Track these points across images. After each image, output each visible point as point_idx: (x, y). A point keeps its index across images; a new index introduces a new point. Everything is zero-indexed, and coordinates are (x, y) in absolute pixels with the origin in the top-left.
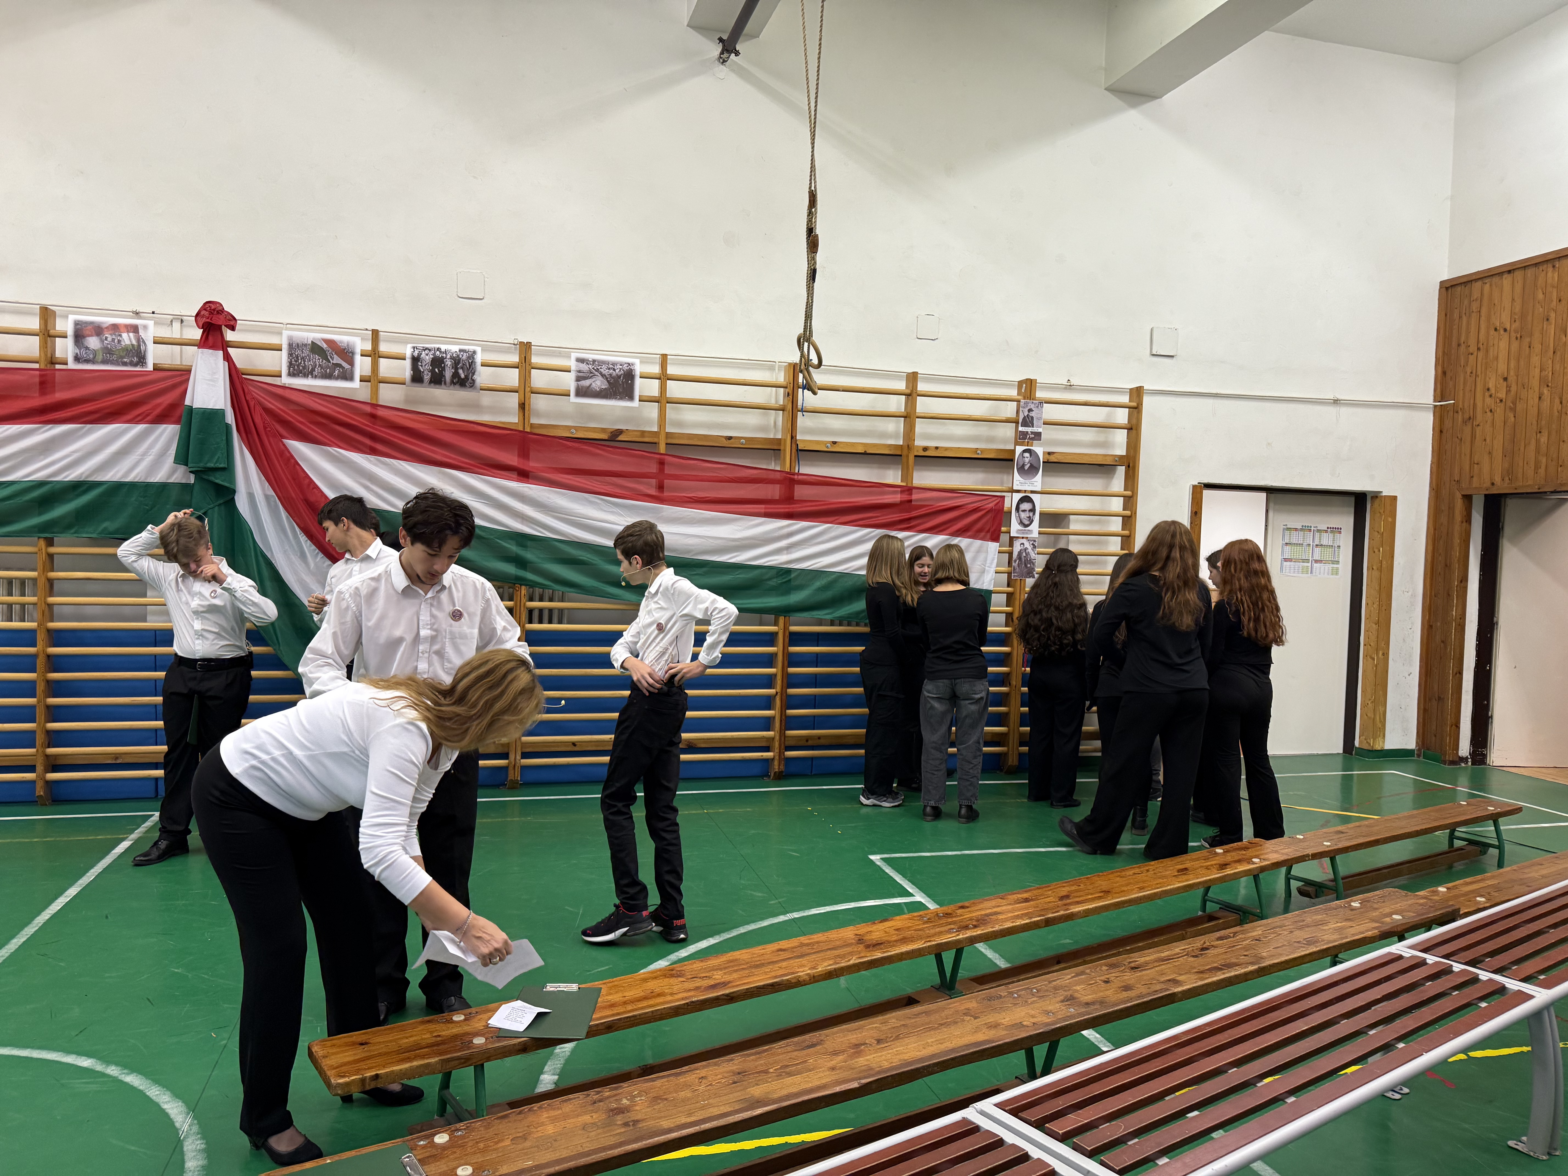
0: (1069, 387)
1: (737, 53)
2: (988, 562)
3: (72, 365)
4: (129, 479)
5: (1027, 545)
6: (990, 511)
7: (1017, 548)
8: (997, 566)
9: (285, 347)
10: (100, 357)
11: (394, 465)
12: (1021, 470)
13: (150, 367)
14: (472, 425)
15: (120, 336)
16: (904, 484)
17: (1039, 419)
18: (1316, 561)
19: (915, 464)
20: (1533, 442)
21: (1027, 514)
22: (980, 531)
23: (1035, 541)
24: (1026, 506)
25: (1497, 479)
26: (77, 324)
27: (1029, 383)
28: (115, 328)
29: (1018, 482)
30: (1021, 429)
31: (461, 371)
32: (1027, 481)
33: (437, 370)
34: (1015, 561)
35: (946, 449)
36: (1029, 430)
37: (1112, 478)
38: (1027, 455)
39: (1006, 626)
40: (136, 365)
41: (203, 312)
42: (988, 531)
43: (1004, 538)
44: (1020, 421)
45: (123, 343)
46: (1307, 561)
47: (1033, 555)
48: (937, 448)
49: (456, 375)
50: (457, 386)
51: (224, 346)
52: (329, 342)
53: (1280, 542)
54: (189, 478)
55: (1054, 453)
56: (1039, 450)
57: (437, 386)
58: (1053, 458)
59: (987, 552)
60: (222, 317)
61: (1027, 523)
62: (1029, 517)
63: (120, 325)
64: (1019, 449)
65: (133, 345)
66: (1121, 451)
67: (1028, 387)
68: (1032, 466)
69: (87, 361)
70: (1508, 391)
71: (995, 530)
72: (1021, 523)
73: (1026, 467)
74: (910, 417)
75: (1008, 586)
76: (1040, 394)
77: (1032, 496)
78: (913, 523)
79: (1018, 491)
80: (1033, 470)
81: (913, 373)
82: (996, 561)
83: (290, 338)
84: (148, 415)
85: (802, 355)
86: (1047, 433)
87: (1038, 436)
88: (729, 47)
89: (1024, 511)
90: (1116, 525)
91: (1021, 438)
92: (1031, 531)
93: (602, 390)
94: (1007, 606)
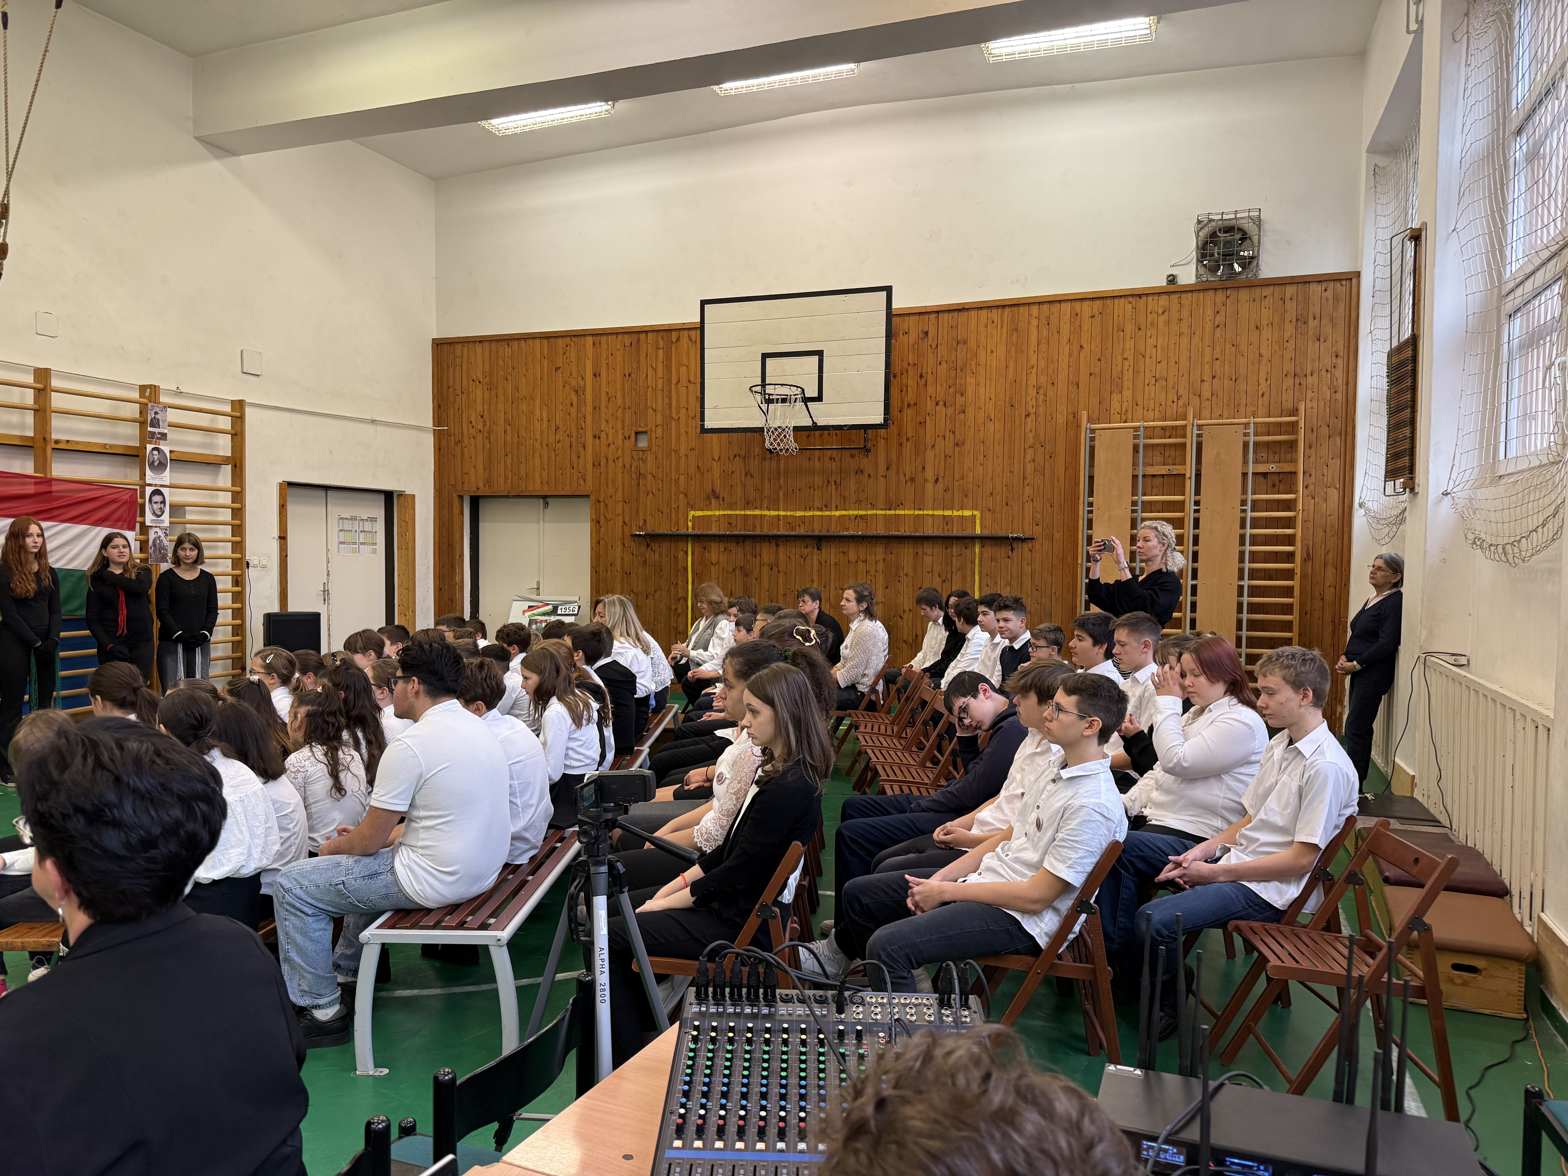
0: (179, 394)
5: (160, 533)
6: (126, 502)
7: (152, 536)
12: (152, 465)
16: (38, 475)
17: (164, 421)
18: (361, 544)
19: (50, 455)
20: (503, 462)
21: (159, 506)
22: (118, 520)
23: (166, 529)
24: (157, 498)
25: (481, 486)
27: (152, 388)
29: (150, 476)
30: (149, 429)
32: (157, 476)
34: (150, 547)
35: (77, 443)
36: (156, 430)
37: (219, 474)
38: (155, 452)
42: (125, 521)
44: (150, 422)
46: (354, 543)
47: (165, 542)
48: (69, 441)
53: (337, 531)
56: (166, 449)
61: (159, 513)
62: (161, 508)
66: (227, 452)
67: (150, 392)
68: (160, 463)
70: (484, 425)
71: (131, 520)
72: (154, 514)
73: (156, 464)
74: (42, 411)
77: (162, 489)
80: (162, 466)
81: (44, 368)
87: (164, 436)
89: (156, 503)
91: (150, 437)
92: (163, 521)
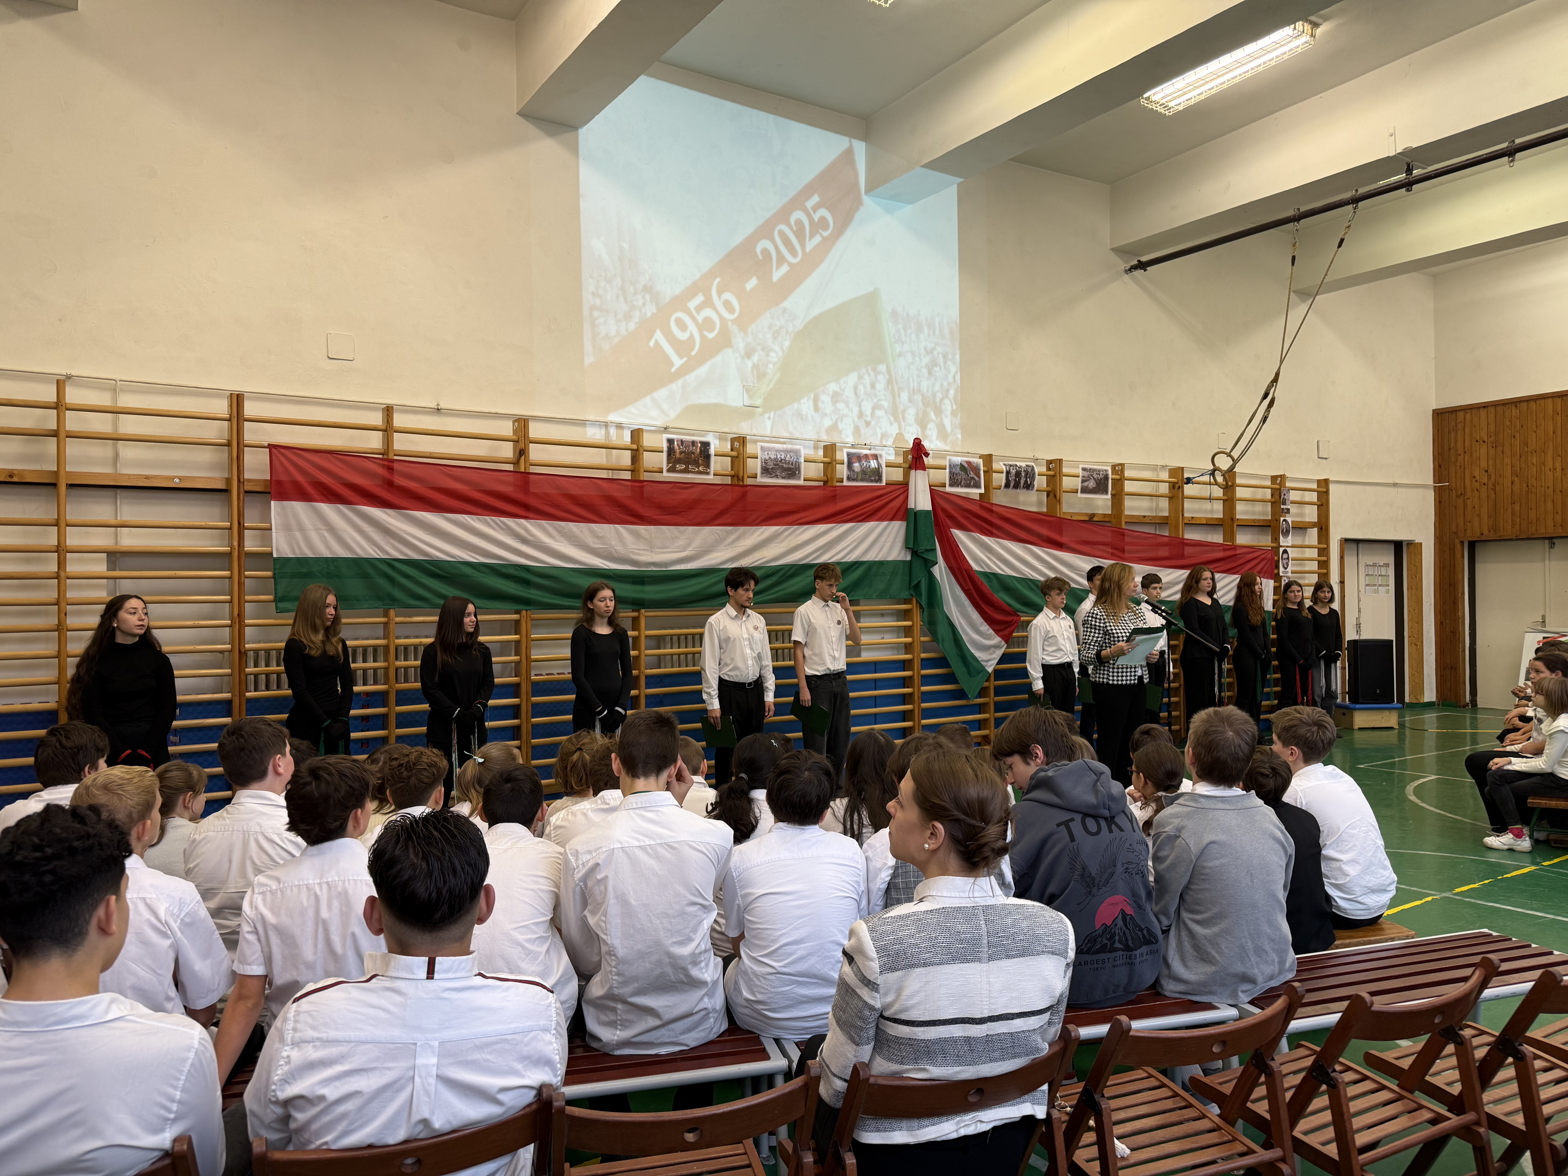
1: (1145, 270)
3: (846, 483)
4: (878, 559)
5: (1287, 581)
7: (1283, 583)
9: (948, 467)
10: (860, 477)
11: (1004, 543)
12: (1282, 532)
13: (884, 484)
15: (869, 462)
16: (1226, 543)
17: (1288, 500)
18: (1380, 585)
19: (1235, 530)
20: (1510, 509)
21: (1286, 561)
23: (1290, 578)
24: (1285, 556)
25: (1485, 532)
26: (849, 454)
27: (1280, 477)
28: (867, 456)
29: (1282, 540)
31: (1028, 479)
32: (1285, 540)
33: (1016, 479)
36: (1284, 507)
37: (1309, 536)
38: (1284, 523)
40: (877, 481)
41: (912, 447)
42: (1269, 573)
43: (1277, 577)
44: (1282, 501)
45: (871, 467)
46: (1375, 585)
48: (1243, 519)
49: (1025, 482)
50: (1024, 488)
51: (925, 468)
52: (969, 463)
53: (1364, 575)
56: (1289, 520)
57: (1015, 489)
60: (922, 449)
61: (1286, 566)
62: (1287, 563)
63: (869, 454)
64: (1282, 519)
65: (876, 468)
66: (1315, 518)
67: (1279, 480)
68: (1286, 530)
69: (853, 480)
70: (1489, 479)
71: (1273, 572)
72: (1284, 567)
73: (1284, 531)
74: (1229, 500)
76: (1288, 484)
77: (1287, 549)
78: (1238, 569)
79: (1282, 546)
80: (1288, 532)
83: (950, 461)
84: (886, 516)
87: (1288, 511)
88: (1143, 266)
89: (1285, 559)
90: (1314, 566)
91: (1282, 512)
92: (1288, 572)
93: (1093, 488)
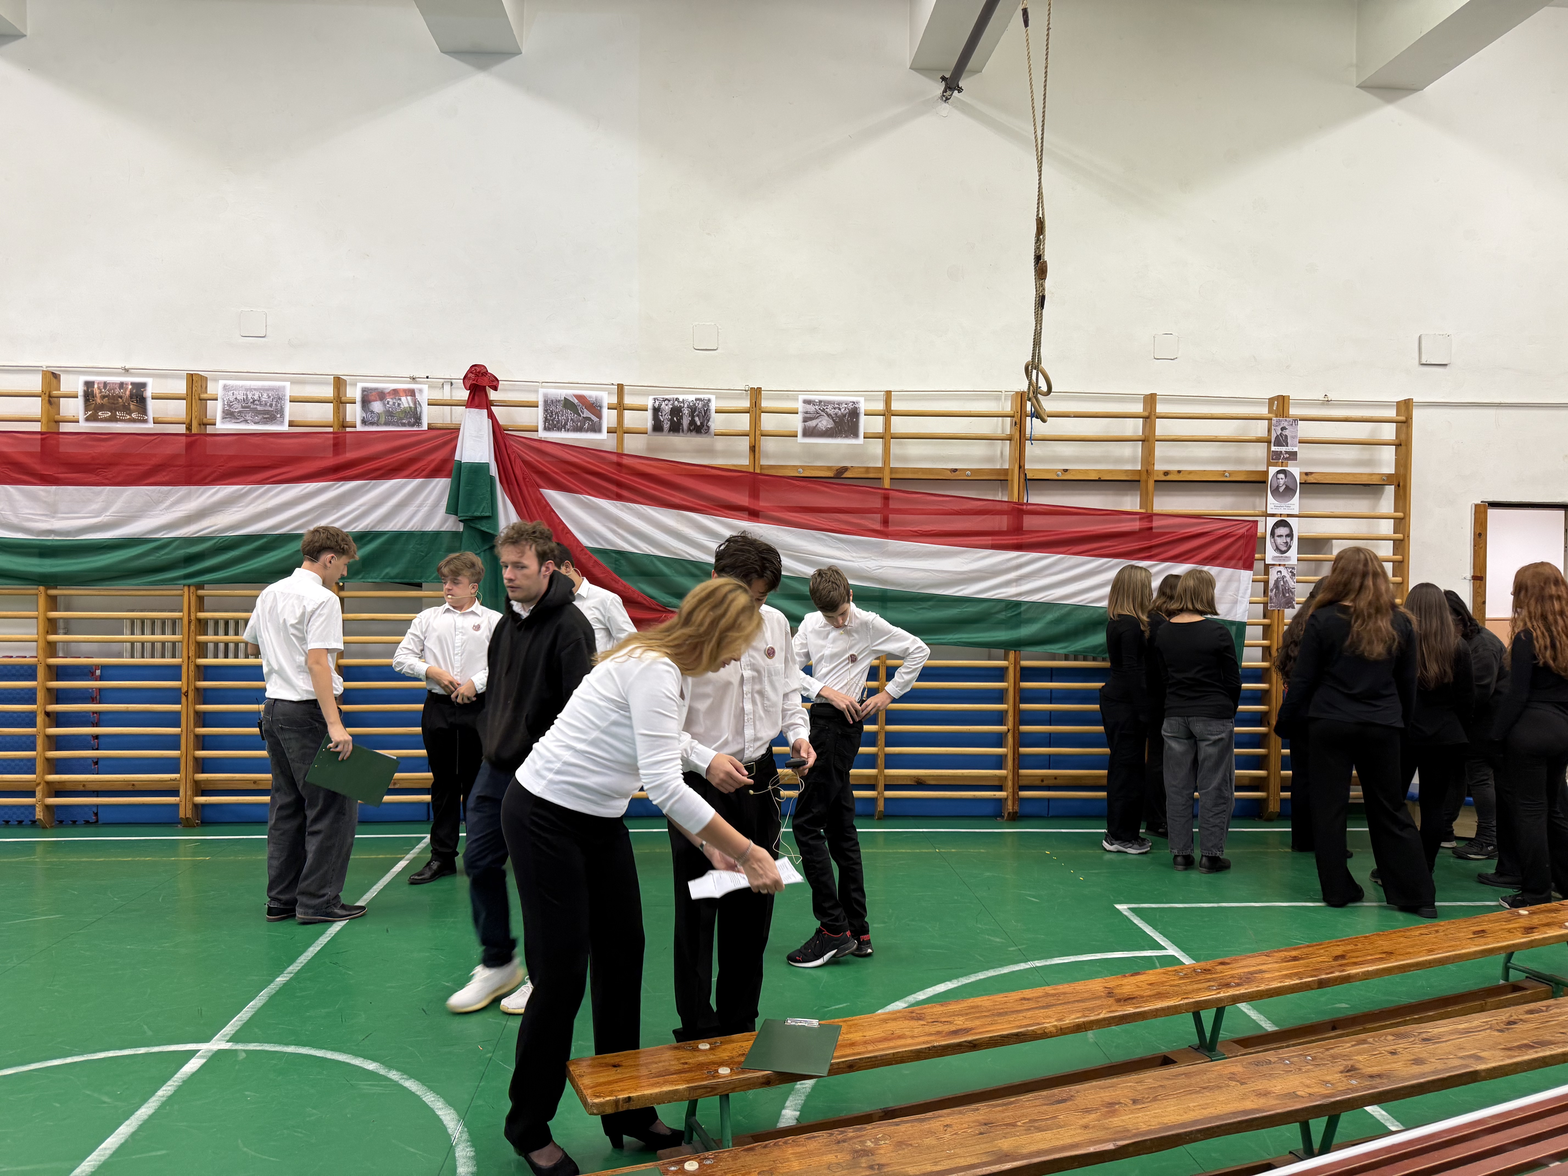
0: (1327, 402)
1: (960, 90)
2: (1241, 592)
3: (359, 428)
4: (407, 529)
5: (1285, 572)
6: (1242, 537)
7: (1273, 576)
8: (1252, 596)
9: (541, 404)
10: (383, 420)
11: (638, 509)
12: (1276, 492)
13: (425, 427)
14: (707, 469)
15: (400, 399)
16: (1143, 511)
17: (1293, 437)
19: (1155, 489)
21: (1284, 540)
22: (1231, 558)
23: (1293, 568)
24: (1282, 531)
26: (365, 390)
27: (1281, 399)
28: (395, 392)
29: (1273, 504)
30: (1273, 448)
31: (697, 419)
32: (1283, 504)
33: (675, 419)
34: (1272, 590)
35: (1190, 472)
36: (1283, 449)
37: (1380, 499)
38: (1281, 476)
39: (1263, 661)
40: (413, 425)
41: (470, 375)
42: (1240, 559)
43: (1259, 566)
44: (1273, 440)
45: (402, 406)
47: (1292, 584)
48: (1179, 472)
49: (692, 422)
50: (694, 433)
51: (488, 405)
52: (580, 398)
54: (458, 526)
55: (1311, 473)
56: (1295, 470)
57: (676, 434)
58: (1311, 479)
59: (1239, 581)
60: (486, 379)
61: (1284, 549)
62: (1287, 543)
63: (400, 389)
64: (1273, 470)
65: (410, 408)
66: (1389, 469)
67: (1280, 405)
68: (1287, 488)
69: (372, 424)
71: (1248, 557)
72: (1277, 549)
73: (1281, 489)
74: (1148, 441)
75: (1265, 617)
76: (1293, 411)
77: (1288, 520)
78: (1156, 551)
79: (1273, 515)
80: (1289, 491)
81: (1152, 394)
82: (1249, 591)
83: (546, 395)
84: (423, 470)
85: (1030, 383)
86: (1303, 452)
87: (1293, 455)
88: (951, 85)
89: (1280, 536)
90: (1386, 549)
91: (1274, 458)
92: (1288, 558)
94: (1263, 640)
